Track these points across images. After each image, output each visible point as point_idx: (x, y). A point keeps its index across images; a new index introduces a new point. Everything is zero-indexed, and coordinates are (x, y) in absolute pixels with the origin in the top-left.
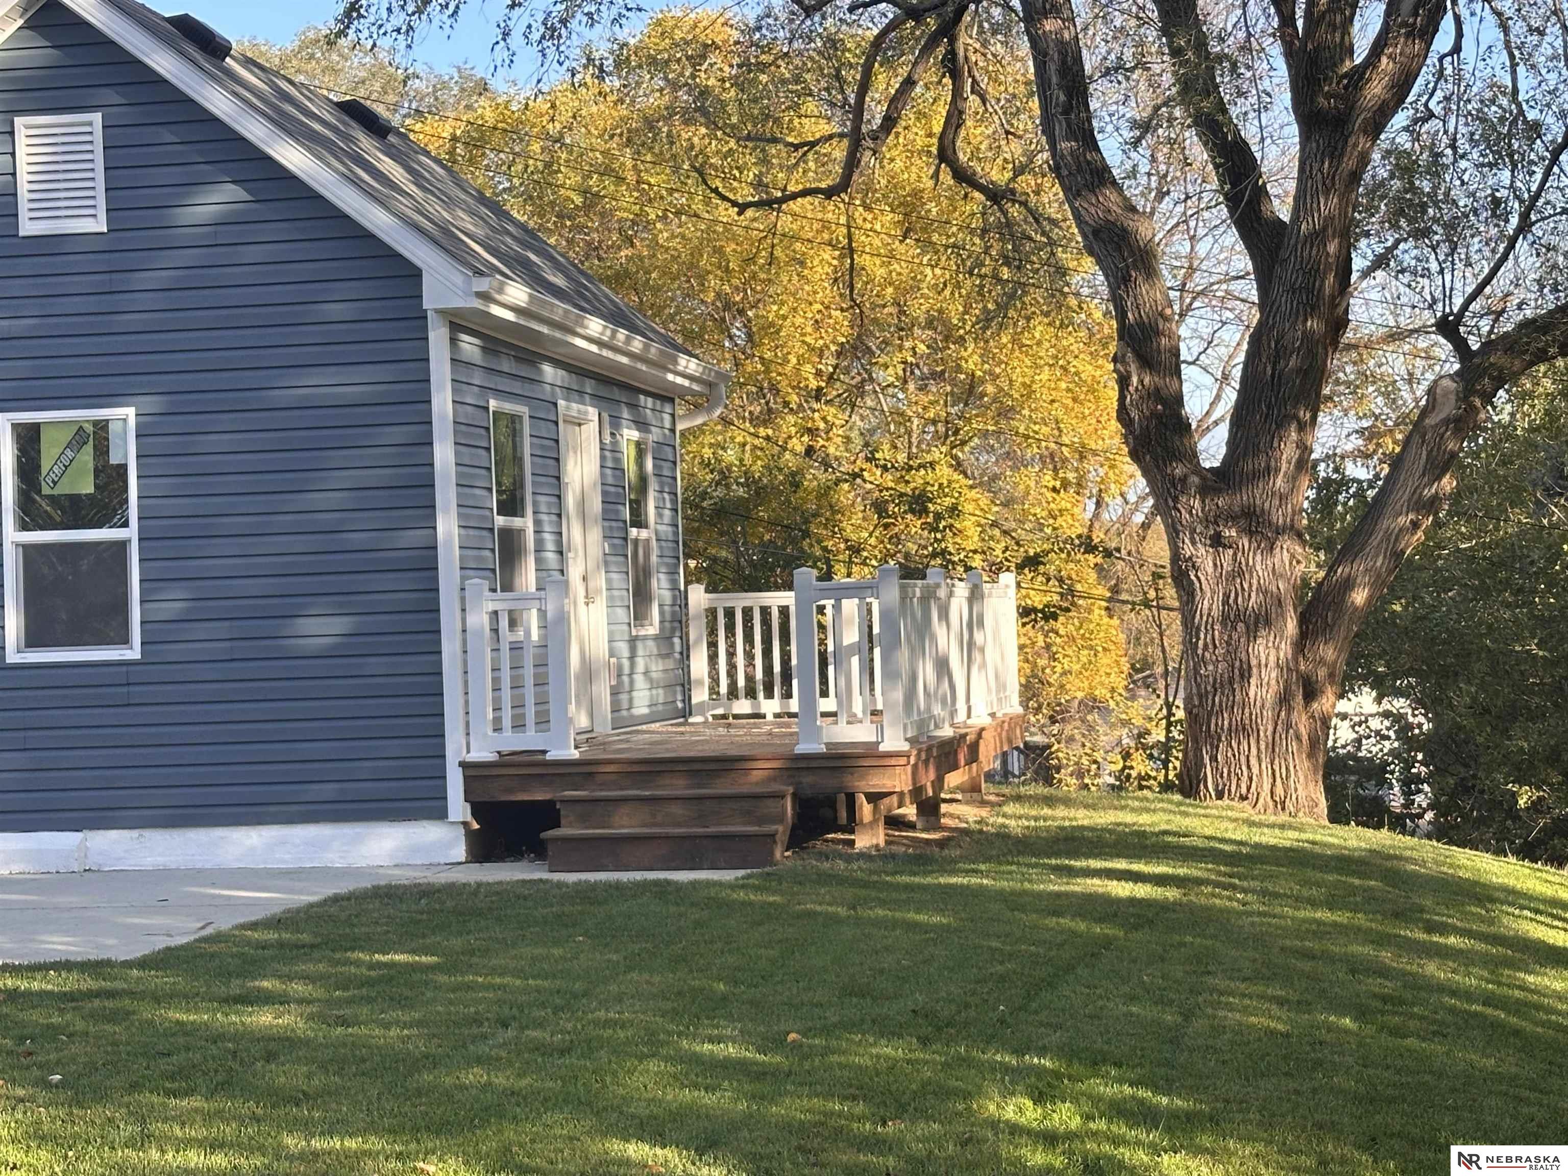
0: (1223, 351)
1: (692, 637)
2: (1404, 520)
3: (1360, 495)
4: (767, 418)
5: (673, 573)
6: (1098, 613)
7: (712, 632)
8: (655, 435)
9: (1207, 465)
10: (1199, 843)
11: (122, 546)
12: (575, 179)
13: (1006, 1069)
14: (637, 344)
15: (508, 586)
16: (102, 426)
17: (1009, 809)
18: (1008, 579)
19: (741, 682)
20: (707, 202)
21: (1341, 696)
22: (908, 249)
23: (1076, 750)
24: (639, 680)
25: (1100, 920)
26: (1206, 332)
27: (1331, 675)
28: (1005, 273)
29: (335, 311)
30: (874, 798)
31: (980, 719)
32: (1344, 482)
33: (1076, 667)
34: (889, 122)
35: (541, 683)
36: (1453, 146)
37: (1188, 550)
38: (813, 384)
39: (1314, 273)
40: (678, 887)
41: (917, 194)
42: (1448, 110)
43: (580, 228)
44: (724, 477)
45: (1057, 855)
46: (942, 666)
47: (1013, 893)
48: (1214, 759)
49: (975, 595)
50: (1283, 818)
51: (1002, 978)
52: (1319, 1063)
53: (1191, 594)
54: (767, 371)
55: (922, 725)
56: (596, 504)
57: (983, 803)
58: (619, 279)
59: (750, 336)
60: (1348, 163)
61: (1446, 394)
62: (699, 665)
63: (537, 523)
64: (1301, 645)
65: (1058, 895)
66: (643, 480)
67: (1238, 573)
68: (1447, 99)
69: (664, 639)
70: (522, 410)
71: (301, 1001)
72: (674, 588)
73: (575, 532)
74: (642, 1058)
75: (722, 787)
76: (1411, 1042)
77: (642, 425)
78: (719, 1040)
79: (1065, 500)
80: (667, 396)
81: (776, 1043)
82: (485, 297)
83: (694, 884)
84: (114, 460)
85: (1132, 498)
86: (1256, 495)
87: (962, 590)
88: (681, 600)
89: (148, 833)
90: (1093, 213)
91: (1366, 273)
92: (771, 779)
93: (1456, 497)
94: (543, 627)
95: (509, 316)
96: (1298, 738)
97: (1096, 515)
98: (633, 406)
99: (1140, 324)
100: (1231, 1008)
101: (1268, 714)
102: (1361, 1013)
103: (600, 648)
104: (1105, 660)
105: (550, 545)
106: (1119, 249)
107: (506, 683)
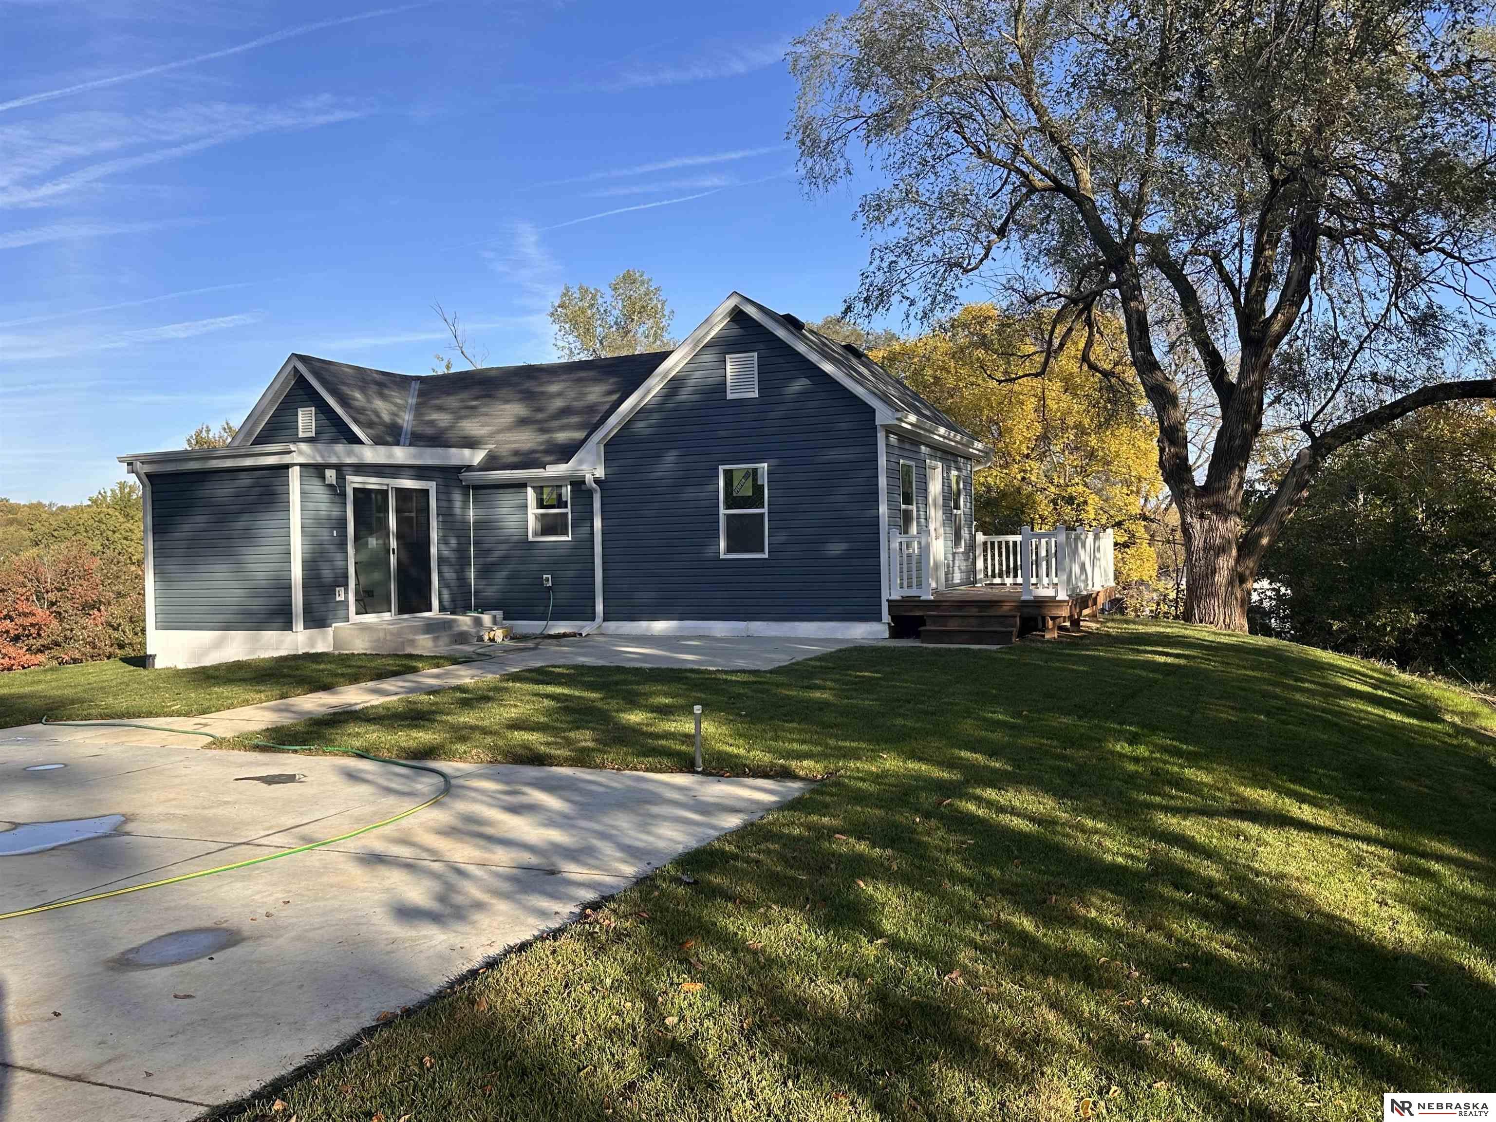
0: (1202, 437)
1: (977, 553)
2: (1285, 509)
3: (1260, 497)
4: (1006, 465)
5: (970, 527)
6: (1145, 545)
7: (985, 550)
8: (964, 473)
9: (1197, 484)
10: (1193, 640)
11: (762, 515)
12: (930, 372)
13: (1115, 730)
14: (958, 437)
15: (906, 532)
16: (755, 471)
17: (1110, 624)
18: (1110, 531)
19: (997, 571)
20: (984, 380)
21: (1255, 581)
22: (1067, 397)
23: (1134, 601)
24: (956, 569)
25: (1152, 671)
26: (1195, 429)
27: (1251, 573)
28: (1109, 406)
29: (844, 426)
30: (1053, 619)
31: (1098, 588)
32: (1255, 492)
33: (1135, 567)
34: (1061, 345)
35: (919, 570)
36: (1308, 351)
37: (1189, 520)
38: (1026, 452)
39: (1247, 404)
40: (973, 651)
41: (1071, 374)
42: (1305, 336)
43: (933, 392)
44: (989, 489)
45: (1131, 644)
46: (1083, 567)
47: (1114, 659)
48: (1198, 606)
49: (1097, 537)
50: (1230, 632)
51: (1112, 693)
52: (1250, 734)
53: (1190, 538)
54: (1007, 447)
55: (1074, 589)
56: (940, 501)
57: (1098, 622)
58: (949, 410)
59: (1000, 434)
60: (1264, 358)
61: (1305, 455)
62: (980, 564)
63: (918, 507)
64: (1237, 561)
65: (1133, 660)
66: (959, 490)
67: (1211, 529)
68: (1305, 331)
69: (966, 553)
70: (913, 463)
71: (830, 689)
72: (970, 533)
73: (932, 512)
74: (965, 718)
75: (992, 612)
76: (1290, 726)
77: (958, 469)
78: (995, 712)
79: (1131, 499)
80: (968, 458)
81: (1019, 715)
82: (900, 420)
83: (980, 650)
84: (759, 483)
85: (1161, 498)
86: (1220, 497)
87: (1091, 536)
88: (973, 538)
89: (770, 623)
90: (1150, 381)
91: (1270, 405)
92: (1010, 610)
93: (1308, 499)
94: (920, 548)
95: (909, 427)
96: (1236, 599)
97: (1145, 505)
98: (956, 462)
99: (1170, 426)
100: (1210, 709)
101: (1223, 589)
102: (1268, 714)
103: (941, 557)
104: (1147, 565)
105: (922, 517)
106: (1161, 395)
107: (905, 570)
